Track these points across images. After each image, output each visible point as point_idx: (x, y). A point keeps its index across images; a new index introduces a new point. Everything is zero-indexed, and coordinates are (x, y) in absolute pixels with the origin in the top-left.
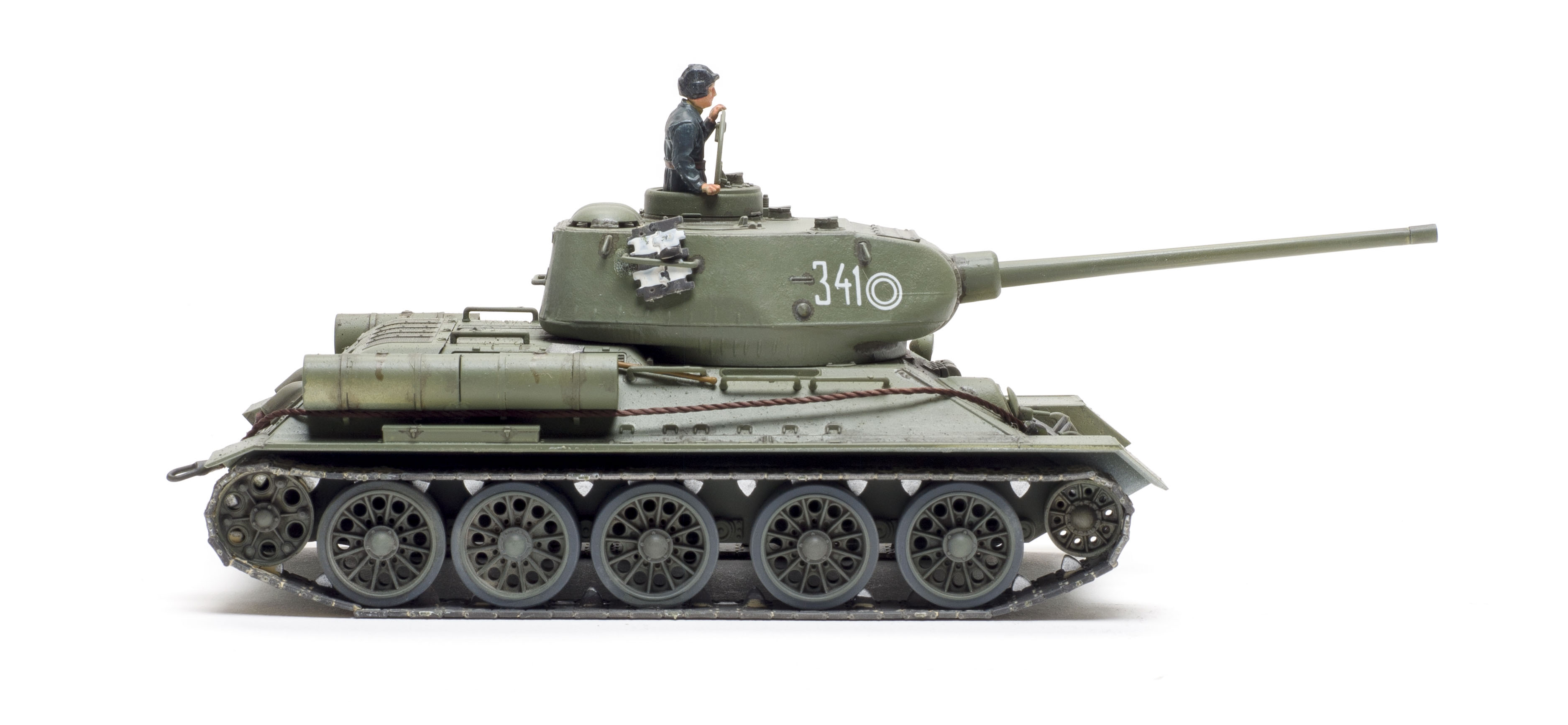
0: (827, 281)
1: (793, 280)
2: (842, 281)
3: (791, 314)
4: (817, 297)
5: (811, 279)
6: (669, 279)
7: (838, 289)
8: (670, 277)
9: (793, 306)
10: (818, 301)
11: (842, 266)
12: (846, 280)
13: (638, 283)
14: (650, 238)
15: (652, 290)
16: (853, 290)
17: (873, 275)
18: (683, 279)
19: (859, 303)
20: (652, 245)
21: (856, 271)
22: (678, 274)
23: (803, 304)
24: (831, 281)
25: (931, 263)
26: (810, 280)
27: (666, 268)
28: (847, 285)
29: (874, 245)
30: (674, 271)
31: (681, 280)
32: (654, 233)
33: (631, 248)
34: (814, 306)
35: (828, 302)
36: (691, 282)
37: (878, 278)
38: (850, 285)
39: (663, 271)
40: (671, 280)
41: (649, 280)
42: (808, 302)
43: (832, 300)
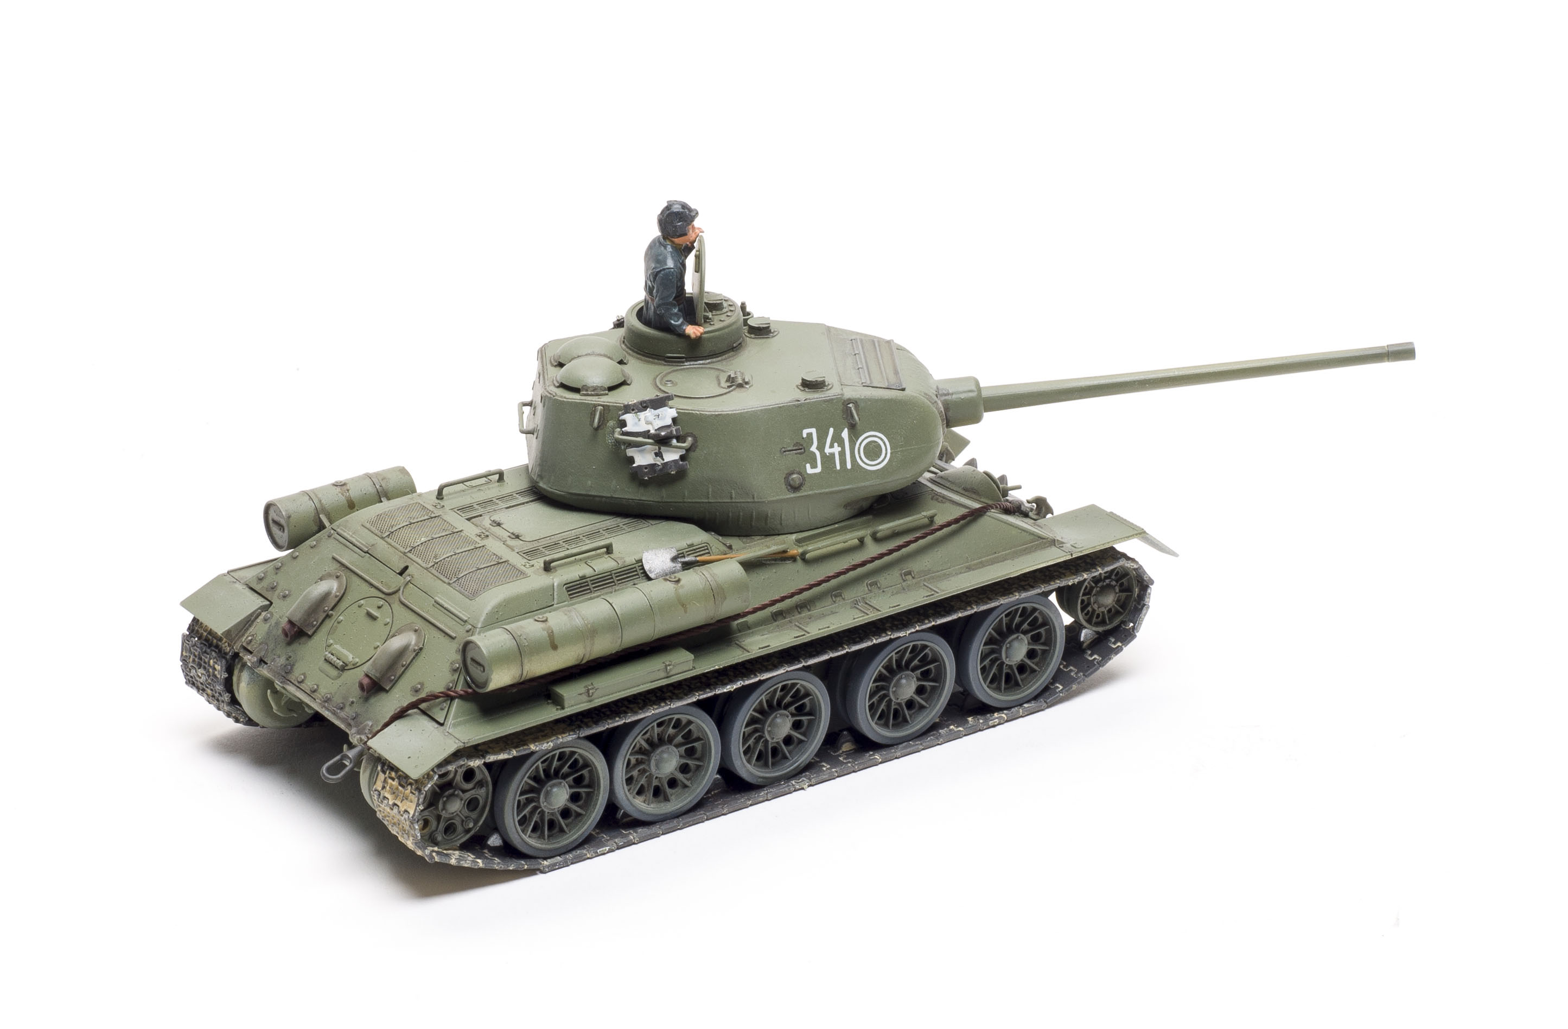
0: (817, 448)
1: (784, 452)
2: (832, 446)
3: (784, 487)
4: (808, 466)
5: (801, 447)
6: (663, 460)
7: (828, 454)
8: (664, 457)
9: (785, 478)
10: (810, 470)
11: (831, 430)
12: (836, 444)
13: (631, 460)
14: (642, 415)
15: (646, 468)
16: (842, 454)
17: (861, 436)
18: (677, 460)
19: (849, 466)
20: (644, 423)
21: (845, 434)
23: (794, 476)
24: (821, 447)
25: (917, 416)
26: (801, 449)
28: (836, 449)
29: (862, 405)
31: (675, 461)
32: (646, 410)
33: (623, 424)
34: (805, 476)
35: (819, 470)
38: (840, 449)
40: (665, 461)
41: (643, 458)
42: (799, 473)
43: (822, 467)
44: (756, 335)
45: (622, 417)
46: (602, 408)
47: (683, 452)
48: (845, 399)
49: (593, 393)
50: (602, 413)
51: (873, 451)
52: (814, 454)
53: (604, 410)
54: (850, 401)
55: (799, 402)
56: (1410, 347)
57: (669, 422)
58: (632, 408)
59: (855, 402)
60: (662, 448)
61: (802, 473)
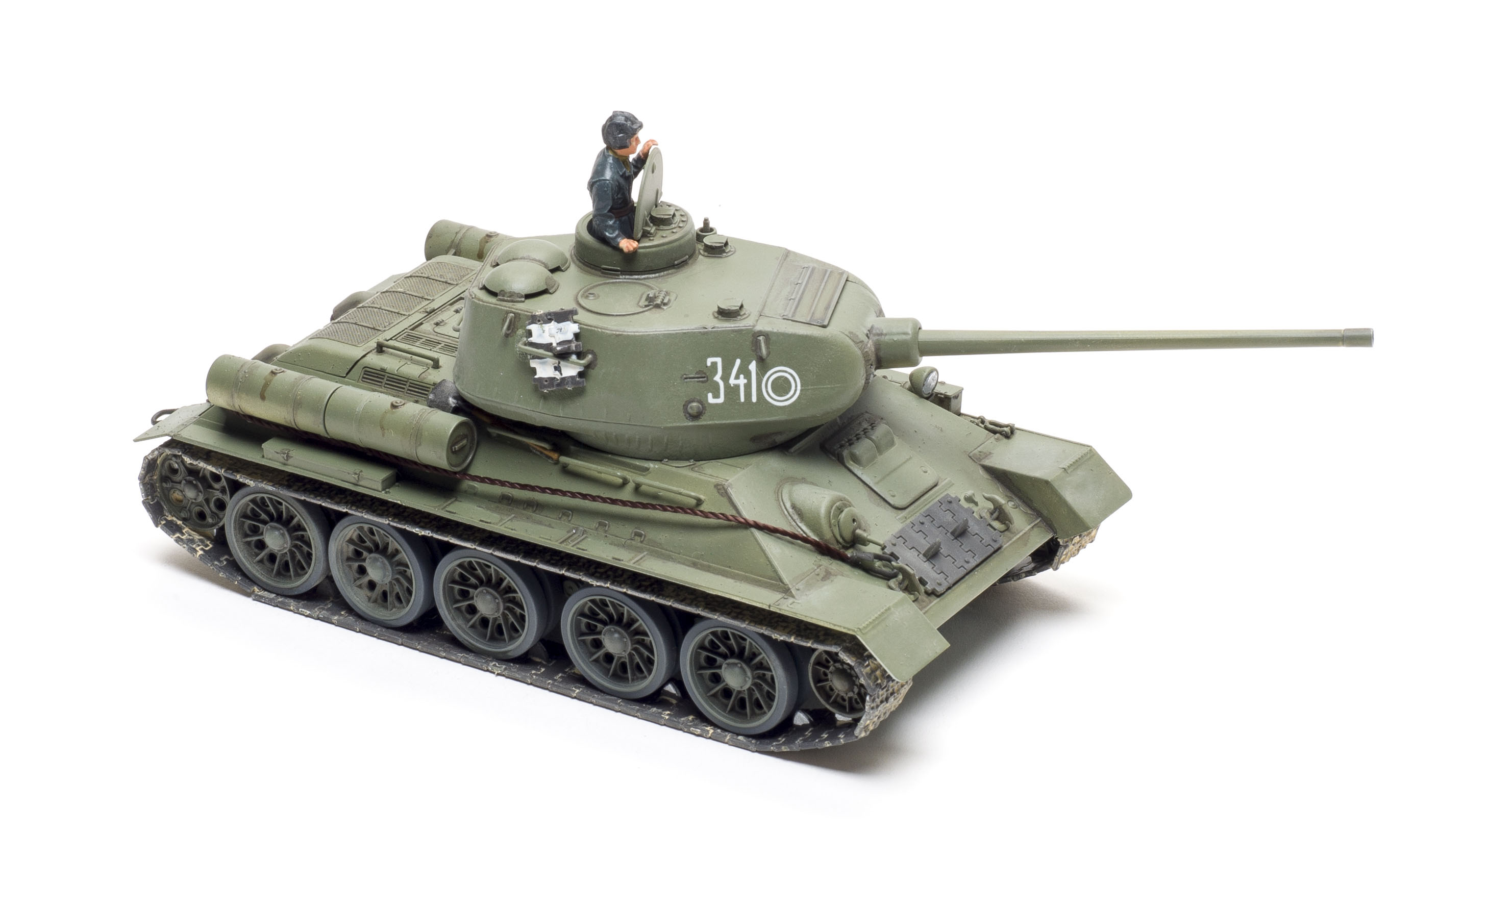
0: (722, 378)
1: (686, 378)
2: (737, 377)
3: (682, 414)
4: (710, 395)
5: (705, 376)
6: (561, 374)
7: (732, 385)
8: (562, 372)
9: (684, 406)
10: (711, 399)
11: (738, 362)
12: (742, 376)
13: (534, 371)
14: (547, 327)
16: (748, 386)
17: (770, 370)
18: (574, 376)
20: (548, 335)
21: (753, 367)
22: (570, 370)
23: (694, 404)
24: (726, 378)
25: (833, 354)
26: (704, 377)
27: (559, 363)
28: (742, 381)
29: (773, 338)
30: (566, 366)
31: (572, 377)
32: (551, 322)
33: (530, 334)
34: (706, 405)
35: (721, 400)
36: (582, 380)
37: (776, 372)
38: (746, 381)
39: (556, 365)
40: (563, 376)
41: (545, 370)
42: (700, 402)
43: (725, 398)
44: (709, 253)
45: (529, 327)
46: (513, 315)
47: (581, 369)
48: (756, 331)
49: (509, 299)
50: (513, 320)
51: (781, 387)
52: (717, 384)
53: (515, 317)
54: (760, 333)
55: (706, 330)
56: (1366, 333)
57: (570, 336)
58: (538, 319)
59: (767, 335)
60: (562, 363)
61: (703, 403)
